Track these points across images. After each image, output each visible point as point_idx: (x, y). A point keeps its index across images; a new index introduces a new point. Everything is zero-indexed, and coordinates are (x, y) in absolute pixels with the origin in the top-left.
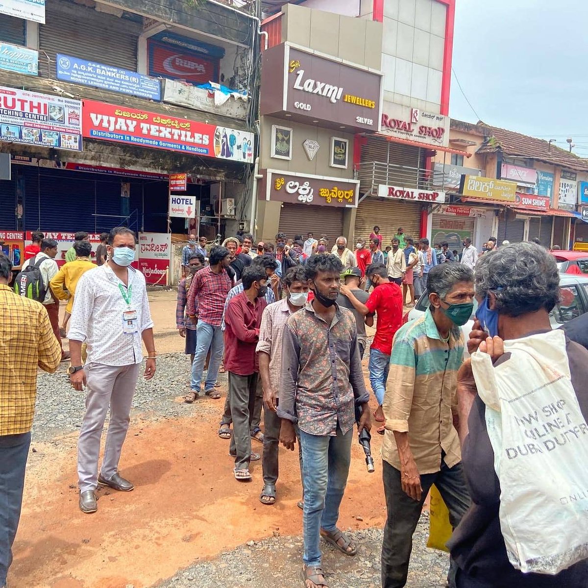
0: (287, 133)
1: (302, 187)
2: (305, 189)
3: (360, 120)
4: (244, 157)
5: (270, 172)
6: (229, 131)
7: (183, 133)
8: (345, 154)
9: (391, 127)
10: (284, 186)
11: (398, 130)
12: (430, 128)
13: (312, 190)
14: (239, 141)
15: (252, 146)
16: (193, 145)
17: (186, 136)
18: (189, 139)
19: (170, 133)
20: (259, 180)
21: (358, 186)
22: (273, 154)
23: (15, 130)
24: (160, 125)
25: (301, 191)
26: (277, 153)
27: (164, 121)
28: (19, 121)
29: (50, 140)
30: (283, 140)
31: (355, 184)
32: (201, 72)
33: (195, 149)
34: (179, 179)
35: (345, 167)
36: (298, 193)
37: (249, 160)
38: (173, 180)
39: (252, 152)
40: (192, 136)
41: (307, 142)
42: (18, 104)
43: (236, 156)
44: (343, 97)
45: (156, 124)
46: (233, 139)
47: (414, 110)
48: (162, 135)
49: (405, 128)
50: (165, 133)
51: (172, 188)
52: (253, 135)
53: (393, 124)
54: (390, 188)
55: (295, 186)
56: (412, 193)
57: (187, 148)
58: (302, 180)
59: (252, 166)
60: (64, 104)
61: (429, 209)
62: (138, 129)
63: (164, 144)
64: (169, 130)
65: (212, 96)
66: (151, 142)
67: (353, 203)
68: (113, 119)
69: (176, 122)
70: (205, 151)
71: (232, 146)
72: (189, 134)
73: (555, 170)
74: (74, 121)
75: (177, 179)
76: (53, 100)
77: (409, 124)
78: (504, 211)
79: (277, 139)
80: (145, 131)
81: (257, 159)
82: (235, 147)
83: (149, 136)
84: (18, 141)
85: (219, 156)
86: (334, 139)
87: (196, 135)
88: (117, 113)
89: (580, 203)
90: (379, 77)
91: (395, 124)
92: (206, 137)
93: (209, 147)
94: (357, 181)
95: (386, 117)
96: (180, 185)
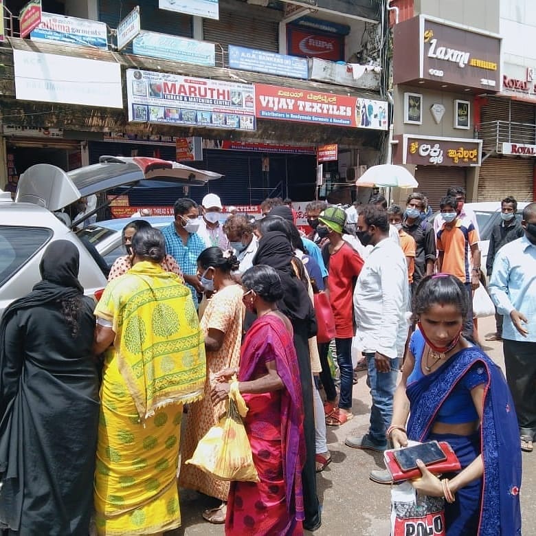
0: (417, 100)
1: (433, 150)
2: (435, 151)
3: (485, 82)
4: (380, 125)
5: (406, 137)
6: (367, 102)
7: (331, 106)
8: (467, 115)
9: (510, 87)
10: (417, 150)
11: (515, 90)
13: (442, 152)
14: (376, 111)
15: (387, 114)
16: (338, 117)
17: (333, 110)
18: (336, 113)
19: (321, 108)
20: (394, 146)
21: (481, 145)
22: (407, 120)
23: (207, 116)
24: (312, 101)
25: (432, 154)
26: (410, 118)
27: (315, 98)
28: (210, 107)
29: (232, 124)
30: (414, 106)
31: (478, 144)
32: (330, 49)
33: (341, 121)
34: (329, 150)
35: (468, 128)
36: (429, 156)
37: (384, 127)
38: (322, 151)
39: (387, 120)
40: (338, 109)
41: (434, 106)
42: (209, 92)
43: (374, 125)
44: (469, 61)
45: (309, 101)
46: (371, 108)
47: (529, 69)
48: (314, 110)
49: (522, 87)
50: (317, 108)
51: (319, 159)
52: (387, 103)
53: (511, 84)
54: (512, 145)
55: (427, 149)
56: (532, 149)
57: (335, 121)
58: (432, 143)
59: (387, 133)
60: (242, 89)
62: (296, 106)
63: (316, 119)
64: (319, 105)
65: (350, 70)
66: (306, 118)
67: (477, 162)
68: (276, 100)
69: (325, 97)
70: (347, 122)
71: (370, 115)
72: (335, 107)
74: (250, 104)
75: (326, 150)
76: (234, 86)
77: (525, 83)
79: (410, 106)
80: (301, 108)
81: (392, 126)
82: (373, 116)
83: (304, 113)
84: (209, 126)
85: (360, 126)
86: (458, 101)
87: (342, 108)
88: (279, 94)
90: (499, 40)
91: (513, 84)
92: (349, 109)
93: (352, 118)
94: (481, 141)
95: (505, 78)
96: (330, 156)
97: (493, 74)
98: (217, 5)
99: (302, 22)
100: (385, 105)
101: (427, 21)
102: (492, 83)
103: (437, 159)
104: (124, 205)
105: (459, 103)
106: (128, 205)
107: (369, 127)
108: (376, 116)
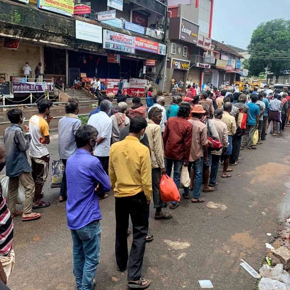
0: (175, 45)
3: (194, 41)
5: (172, 59)
6: (161, 45)
7: (152, 46)
8: (186, 52)
9: (200, 43)
12: (207, 43)
14: (163, 48)
15: (166, 50)
16: (154, 50)
18: (154, 48)
19: (150, 46)
20: (167, 61)
21: (190, 63)
22: (172, 53)
23: (123, 48)
24: (148, 44)
25: (178, 65)
27: (149, 42)
28: (124, 45)
29: (129, 51)
30: (174, 48)
31: (189, 62)
35: (186, 56)
37: (165, 54)
38: (148, 61)
39: (165, 52)
41: (179, 48)
42: (124, 39)
43: (162, 54)
44: (191, 34)
47: (204, 37)
48: (148, 47)
51: (147, 64)
52: (166, 46)
54: (199, 64)
56: (204, 65)
58: (178, 61)
59: (165, 56)
60: (132, 38)
61: (203, 70)
62: (144, 45)
63: (149, 50)
65: (156, 32)
67: (188, 69)
68: (139, 42)
69: (151, 42)
70: (156, 52)
73: (231, 56)
74: (134, 44)
75: (150, 61)
76: (130, 37)
77: (203, 42)
78: (222, 71)
81: (167, 54)
83: (146, 48)
84: (123, 51)
85: (159, 53)
87: (155, 47)
88: (140, 40)
89: (236, 68)
90: (198, 26)
92: (157, 47)
93: (157, 50)
94: (189, 61)
95: (199, 40)
96: (152, 64)
97: (196, 38)
98: (122, 5)
99: (138, 11)
101: (182, 19)
102: (196, 42)
103: (179, 67)
104: (85, 77)
105: (185, 48)
106: (86, 77)
107: (161, 54)
108: (163, 50)
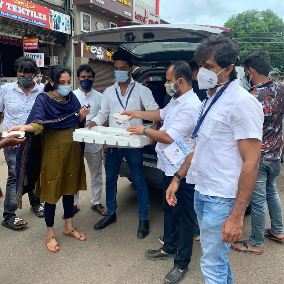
0: (89, 18)
1: (98, 50)
2: (99, 51)
3: (126, 13)
4: (66, 30)
6: (57, 13)
7: (32, 12)
9: (138, 19)
10: (90, 49)
11: (140, 21)
12: (153, 21)
13: (103, 52)
15: (70, 24)
16: (38, 20)
17: (34, 14)
18: (35, 16)
19: (24, 11)
20: (75, 44)
22: (82, 30)
24: (17, 5)
25: (98, 52)
26: (84, 29)
27: (20, 3)
30: (87, 21)
33: (39, 23)
34: (32, 42)
36: (96, 54)
37: (68, 32)
38: (27, 42)
39: (70, 27)
40: (37, 15)
41: (98, 24)
43: (62, 30)
45: (15, 4)
46: (59, 18)
47: (147, 11)
48: (19, 12)
49: (143, 20)
50: (21, 11)
51: (25, 48)
52: (70, 17)
55: (95, 49)
57: (35, 22)
59: (71, 35)
62: (5, 6)
63: (21, 18)
64: (23, 9)
66: (13, 16)
69: (28, 4)
70: (45, 25)
71: (59, 23)
72: (35, 13)
75: (30, 42)
77: (145, 18)
79: (84, 21)
80: (9, 9)
81: (73, 32)
82: (61, 23)
83: (11, 12)
85: (53, 29)
86: (111, 23)
87: (40, 14)
91: (139, 18)
92: (45, 16)
93: (47, 22)
95: (135, 13)
96: (33, 46)
97: (130, 9)
100: (68, 18)
103: (100, 56)
105: (111, 24)
107: (58, 30)
108: (63, 24)
